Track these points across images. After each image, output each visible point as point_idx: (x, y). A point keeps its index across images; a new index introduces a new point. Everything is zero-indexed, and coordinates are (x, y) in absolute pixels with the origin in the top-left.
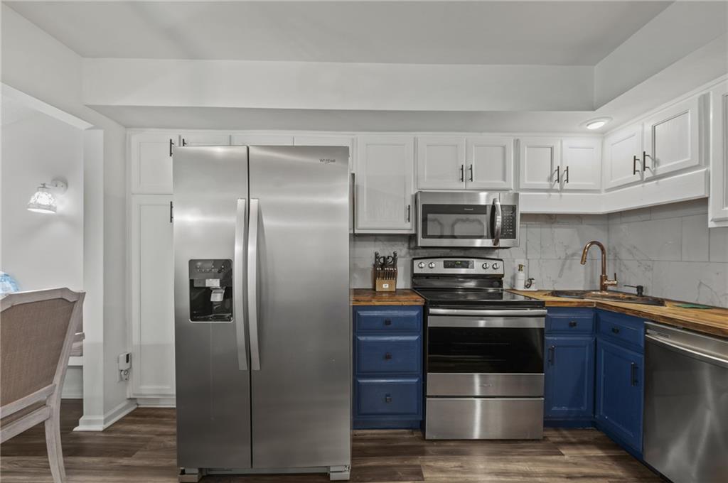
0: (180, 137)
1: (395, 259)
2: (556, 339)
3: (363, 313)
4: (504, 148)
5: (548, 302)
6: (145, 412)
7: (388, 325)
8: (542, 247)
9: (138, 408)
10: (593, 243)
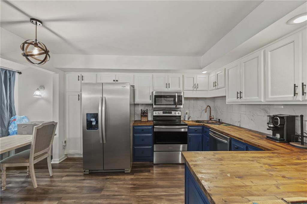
0: (81, 75)
1: (147, 111)
2: (191, 134)
3: (135, 128)
4: (179, 78)
5: (189, 124)
6: (70, 159)
7: (143, 131)
8: (194, 107)
9: (68, 158)
10: (208, 106)
